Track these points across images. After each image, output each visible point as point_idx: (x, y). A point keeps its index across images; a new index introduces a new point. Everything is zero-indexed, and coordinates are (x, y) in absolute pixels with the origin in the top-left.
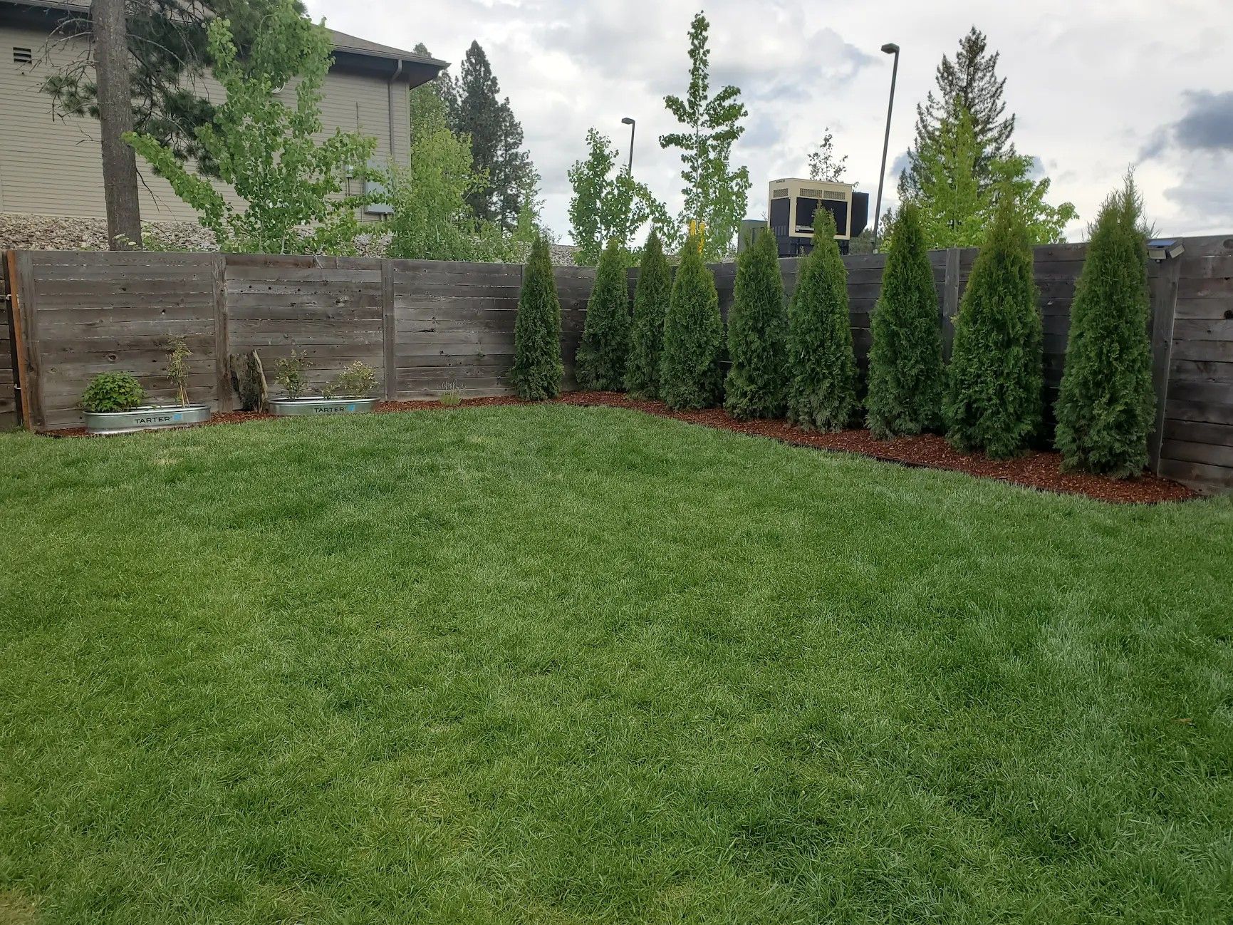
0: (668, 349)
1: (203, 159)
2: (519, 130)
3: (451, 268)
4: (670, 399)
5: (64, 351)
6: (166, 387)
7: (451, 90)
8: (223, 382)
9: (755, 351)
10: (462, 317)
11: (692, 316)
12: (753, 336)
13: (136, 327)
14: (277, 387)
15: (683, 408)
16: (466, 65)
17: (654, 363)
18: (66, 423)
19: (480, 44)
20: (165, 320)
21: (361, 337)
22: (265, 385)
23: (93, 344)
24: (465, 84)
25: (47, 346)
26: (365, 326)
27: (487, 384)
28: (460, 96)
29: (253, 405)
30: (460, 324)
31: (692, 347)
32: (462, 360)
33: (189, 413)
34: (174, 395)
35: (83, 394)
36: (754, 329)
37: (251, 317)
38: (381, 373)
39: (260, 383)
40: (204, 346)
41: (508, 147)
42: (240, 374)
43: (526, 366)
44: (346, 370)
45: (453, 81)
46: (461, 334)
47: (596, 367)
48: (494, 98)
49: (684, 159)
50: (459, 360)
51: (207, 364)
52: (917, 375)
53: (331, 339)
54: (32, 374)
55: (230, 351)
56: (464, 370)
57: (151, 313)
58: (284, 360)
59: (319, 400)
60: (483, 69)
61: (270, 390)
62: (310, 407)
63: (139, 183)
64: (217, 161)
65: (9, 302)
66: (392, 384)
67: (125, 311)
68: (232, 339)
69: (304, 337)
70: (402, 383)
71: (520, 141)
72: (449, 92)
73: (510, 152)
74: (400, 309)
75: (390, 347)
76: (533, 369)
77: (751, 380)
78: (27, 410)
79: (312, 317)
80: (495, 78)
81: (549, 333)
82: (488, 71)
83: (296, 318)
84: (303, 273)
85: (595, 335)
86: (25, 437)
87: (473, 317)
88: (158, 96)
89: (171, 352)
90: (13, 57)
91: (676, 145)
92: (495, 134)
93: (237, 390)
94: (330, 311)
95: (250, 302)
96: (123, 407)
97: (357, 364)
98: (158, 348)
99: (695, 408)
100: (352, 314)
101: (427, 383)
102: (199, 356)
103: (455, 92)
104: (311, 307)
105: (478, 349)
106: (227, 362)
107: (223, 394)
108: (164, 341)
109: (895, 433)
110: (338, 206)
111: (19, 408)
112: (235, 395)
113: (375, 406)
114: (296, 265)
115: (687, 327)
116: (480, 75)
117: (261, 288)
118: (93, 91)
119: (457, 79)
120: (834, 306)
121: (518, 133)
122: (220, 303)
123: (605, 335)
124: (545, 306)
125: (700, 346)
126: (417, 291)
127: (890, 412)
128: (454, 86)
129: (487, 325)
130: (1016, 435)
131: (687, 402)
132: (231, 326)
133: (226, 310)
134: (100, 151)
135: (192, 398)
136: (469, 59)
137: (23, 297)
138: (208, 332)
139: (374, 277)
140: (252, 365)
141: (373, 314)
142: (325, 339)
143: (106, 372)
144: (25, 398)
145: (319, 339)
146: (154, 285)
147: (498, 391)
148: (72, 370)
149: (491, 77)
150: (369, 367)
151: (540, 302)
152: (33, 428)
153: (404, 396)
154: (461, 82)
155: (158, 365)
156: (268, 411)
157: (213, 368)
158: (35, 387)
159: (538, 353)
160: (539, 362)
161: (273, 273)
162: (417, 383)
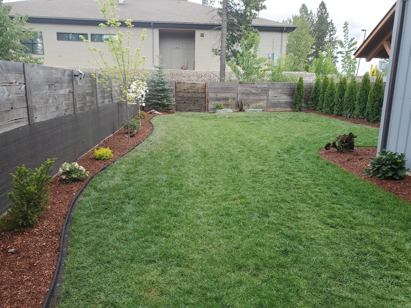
0: (325, 101)
1: (237, 62)
2: (335, 29)
3: (282, 84)
4: (324, 112)
5: (212, 99)
6: (227, 106)
7: (313, 18)
8: (236, 106)
9: (340, 102)
10: (284, 94)
11: (330, 94)
12: (340, 99)
13: (223, 95)
14: (246, 107)
15: (327, 114)
16: (319, 9)
17: (322, 104)
18: (211, 111)
19: (324, 2)
20: (228, 94)
21: (262, 98)
22: (244, 106)
23: (216, 98)
24: (317, 16)
25: (210, 98)
26: (263, 95)
27: (287, 108)
28: (316, 20)
29: (241, 110)
30: (283, 95)
31: (330, 101)
32: (282, 102)
33: (230, 110)
34: (228, 107)
35: (215, 107)
36: (340, 97)
37: (243, 93)
38: (265, 105)
39: (243, 106)
40: (234, 99)
41: (331, 35)
42: (240, 104)
43: (295, 104)
44: (259, 104)
45: (314, 14)
46: (283, 97)
47: (312, 105)
48: (327, 20)
49: (342, 57)
50: (282, 103)
51: (234, 102)
52: (364, 107)
53: (256, 98)
54: (208, 103)
55: (238, 100)
56: (282, 105)
57: (226, 93)
58: (247, 102)
59: (253, 109)
60: (324, 10)
61: (245, 107)
62: (251, 110)
63: (226, 68)
64: (239, 62)
65: (206, 91)
66: (267, 107)
67: (222, 92)
68: (239, 97)
69: (252, 97)
70: (269, 107)
71: (335, 33)
72: (312, 19)
73: (331, 37)
74: (270, 92)
75: (268, 100)
76: (297, 105)
77: (338, 108)
78: (206, 109)
79: (253, 94)
80: (328, 13)
81: (301, 97)
82: (326, 11)
83: (251, 94)
84: (252, 85)
85: (312, 98)
86: (206, 113)
87: (286, 94)
88: (230, 50)
89: (229, 100)
90: (200, 36)
91: (340, 53)
92: (326, 32)
93: (239, 107)
94: (257, 93)
95: (243, 91)
96: (221, 109)
97: (261, 103)
98: (227, 99)
99: (329, 114)
100: (261, 93)
101: (274, 107)
102: (233, 101)
103: (314, 18)
104: (253, 92)
105: (286, 100)
106: (238, 102)
107: (236, 108)
108: (228, 98)
109: (359, 118)
110: (261, 71)
111: (205, 109)
112: (238, 108)
113: (263, 111)
114: (251, 84)
115: (329, 96)
116: (323, 12)
117: (245, 88)
118: (220, 51)
119: (315, 15)
120: (353, 93)
121: (335, 30)
122: (237, 91)
123: (315, 98)
124: (301, 91)
125: (331, 101)
126: (274, 88)
127: (358, 114)
128: (314, 16)
129: (289, 95)
130: (375, 118)
131: (327, 112)
132: (239, 95)
133: (238, 92)
134: (220, 63)
135: (231, 108)
136: (320, 7)
137: (208, 90)
138: (235, 97)
139: (266, 86)
140: (242, 103)
141: (265, 93)
142: (255, 98)
143: (218, 103)
144: (206, 107)
145: (254, 98)
146: (227, 88)
147: (289, 109)
148: (213, 103)
149: (327, 13)
150: (263, 104)
151: (300, 91)
152: (207, 112)
153: (269, 109)
154: (316, 15)
155: (226, 102)
156: (244, 111)
157: (235, 103)
158: (208, 105)
159: (298, 101)
160: (298, 103)
161: (247, 85)
162: (272, 107)
